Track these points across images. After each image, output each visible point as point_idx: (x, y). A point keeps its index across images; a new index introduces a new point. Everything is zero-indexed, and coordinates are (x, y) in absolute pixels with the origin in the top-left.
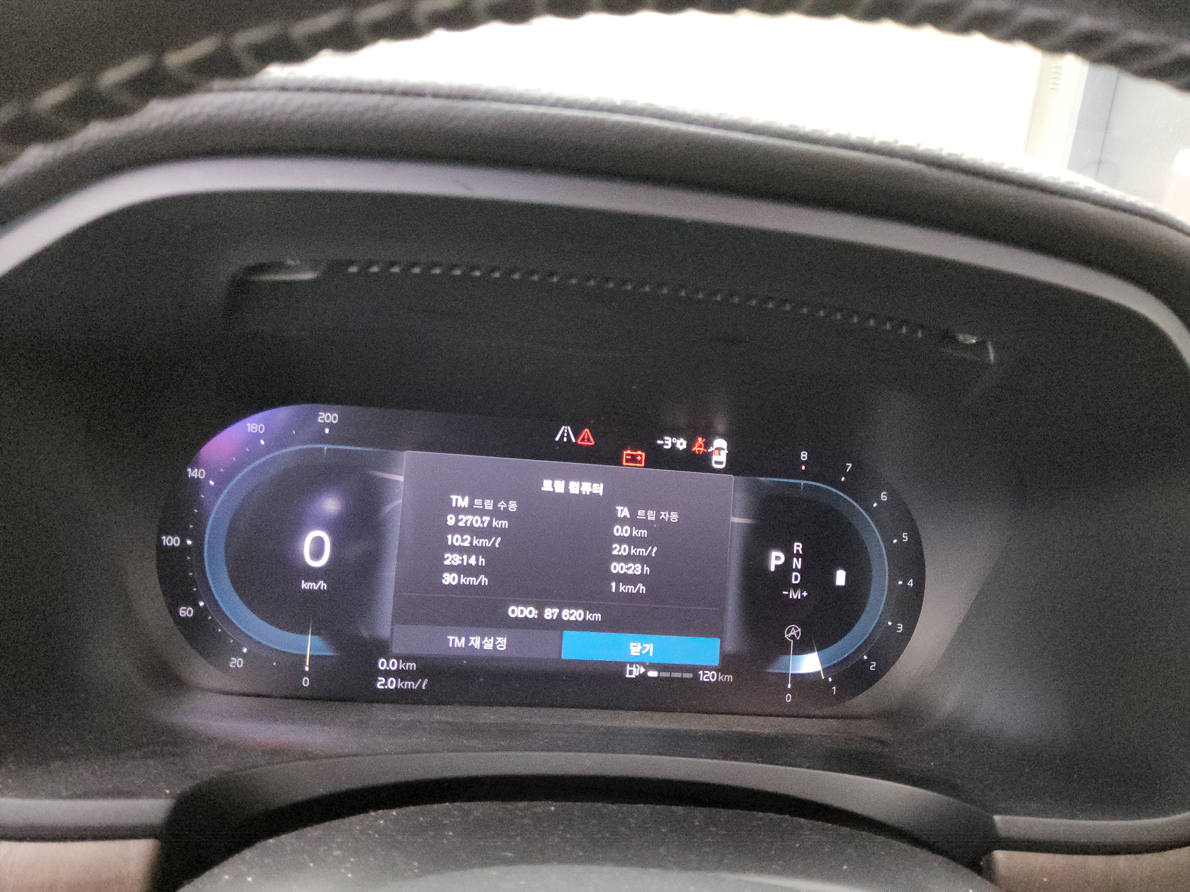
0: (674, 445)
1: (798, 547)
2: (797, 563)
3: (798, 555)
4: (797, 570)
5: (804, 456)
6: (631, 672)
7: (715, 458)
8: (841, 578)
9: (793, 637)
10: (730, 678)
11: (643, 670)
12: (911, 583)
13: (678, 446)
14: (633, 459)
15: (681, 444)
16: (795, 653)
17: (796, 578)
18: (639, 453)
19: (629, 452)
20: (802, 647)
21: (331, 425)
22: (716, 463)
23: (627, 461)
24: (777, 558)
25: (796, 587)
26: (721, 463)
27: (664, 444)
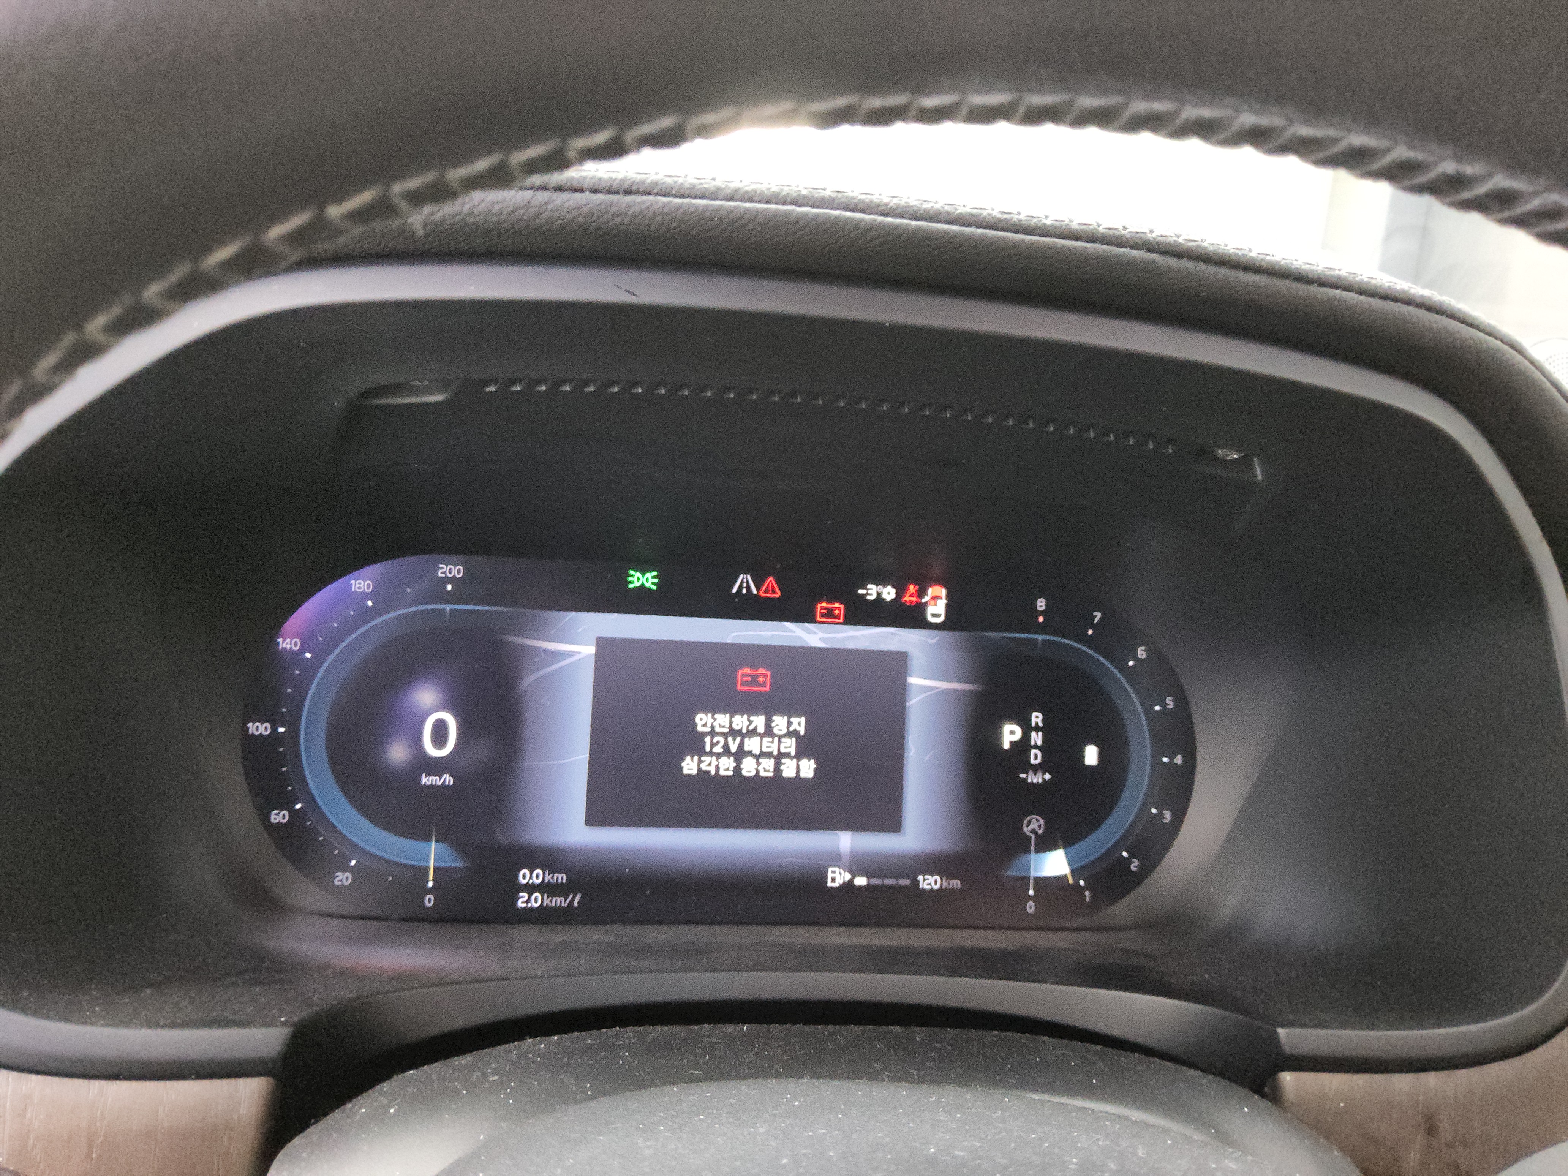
0: (879, 595)
1: (1037, 718)
2: (1037, 738)
3: (1037, 729)
4: (1036, 747)
5: (1041, 604)
7: (930, 610)
8: (1091, 755)
9: (1033, 831)
10: (956, 884)
12: (1179, 760)
13: (885, 596)
15: (889, 593)
16: (1038, 851)
17: (1035, 757)
19: (824, 604)
20: (1046, 844)
21: (453, 580)
22: (934, 615)
24: (1012, 733)
25: (1035, 769)
26: (938, 616)
27: (867, 594)
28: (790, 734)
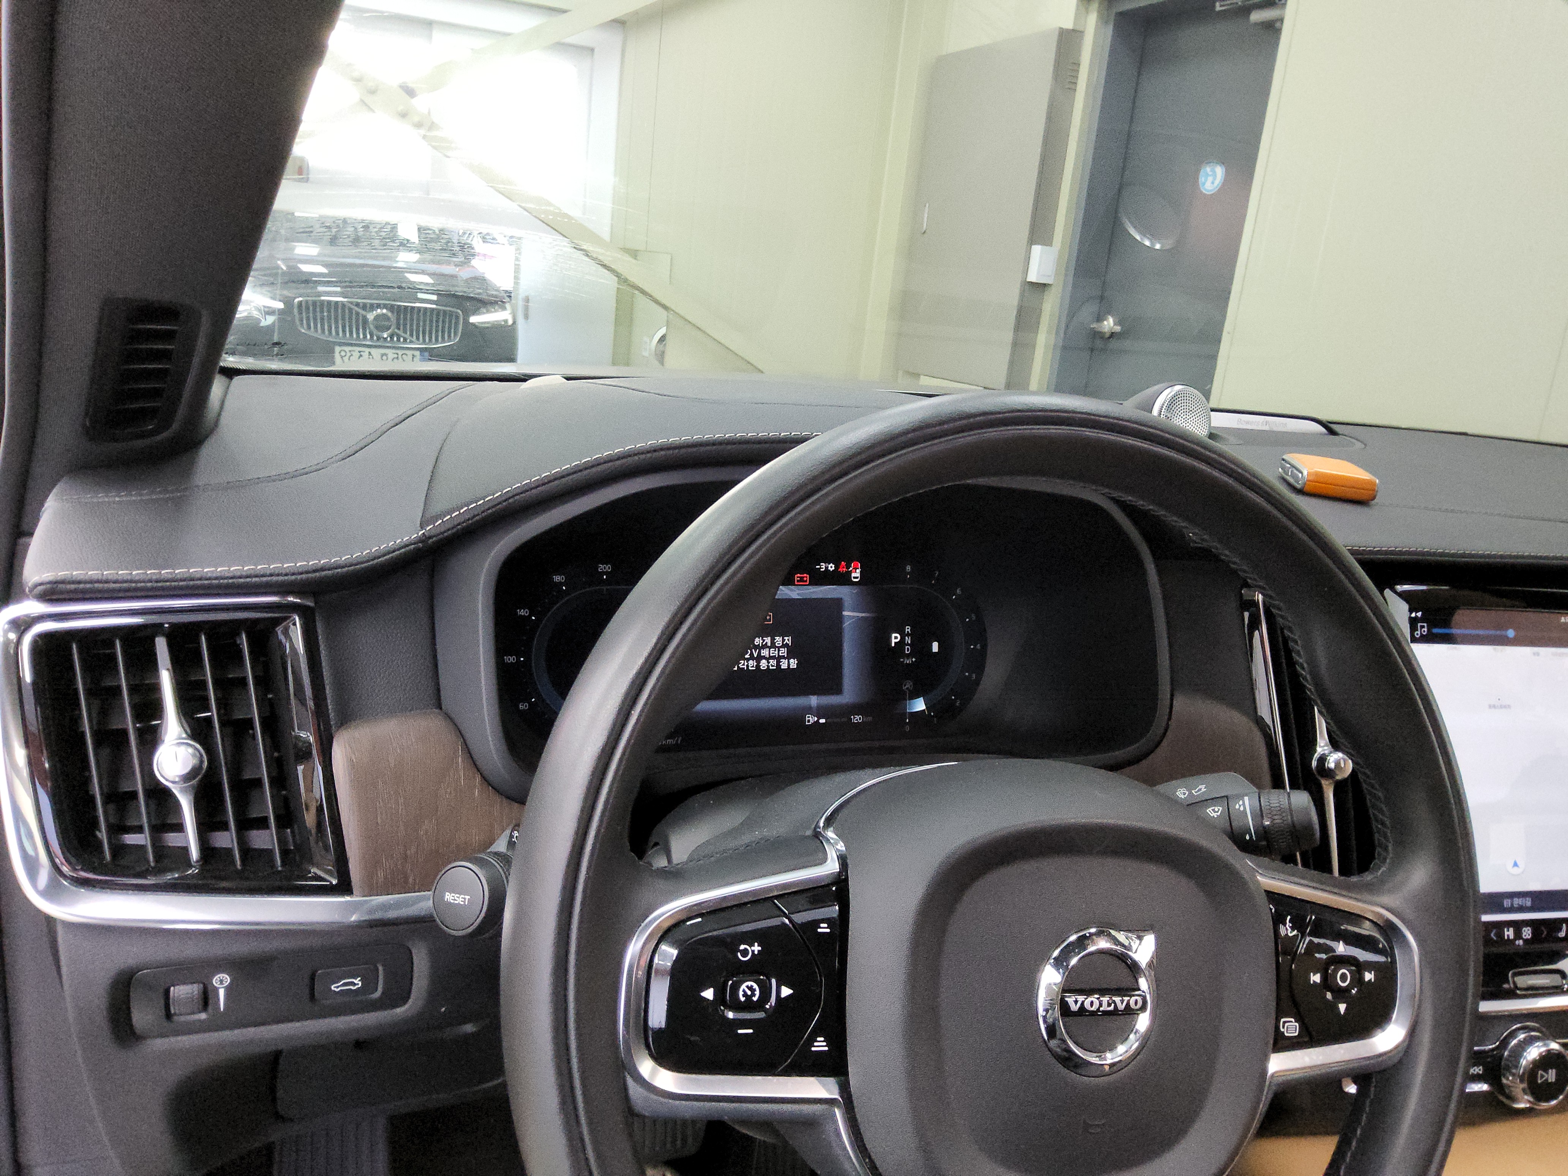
0: (827, 568)
1: (908, 629)
2: (908, 640)
3: (908, 635)
4: (908, 644)
5: (908, 568)
6: (809, 721)
7: (853, 575)
8: (935, 647)
9: (907, 688)
10: (870, 719)
11: (816, 719)
12: (978, 646)
13: (829, 568)
14: (802, 579)
15: (831, 567)
16: (909, 700)
17: (907, 650)
18: (805, 575)
19: (799, 575)
20: (914, 695)
21: (606, 573)
22: (855, 578)
23: (798, 581)
24: (896, 638)
25: (908, 656)
26: (857, 578)
27: (821, 568)
28: (784, 646)
